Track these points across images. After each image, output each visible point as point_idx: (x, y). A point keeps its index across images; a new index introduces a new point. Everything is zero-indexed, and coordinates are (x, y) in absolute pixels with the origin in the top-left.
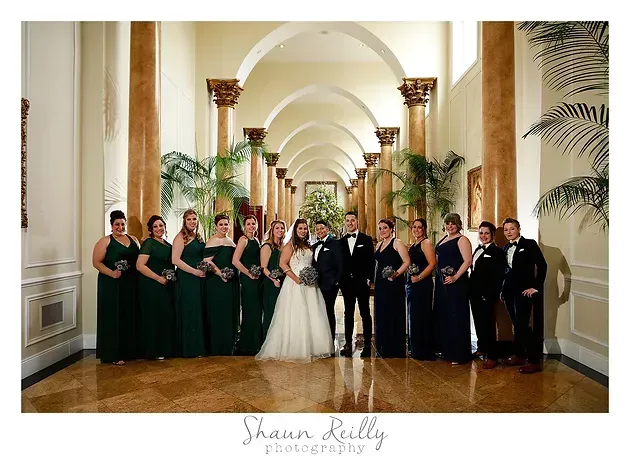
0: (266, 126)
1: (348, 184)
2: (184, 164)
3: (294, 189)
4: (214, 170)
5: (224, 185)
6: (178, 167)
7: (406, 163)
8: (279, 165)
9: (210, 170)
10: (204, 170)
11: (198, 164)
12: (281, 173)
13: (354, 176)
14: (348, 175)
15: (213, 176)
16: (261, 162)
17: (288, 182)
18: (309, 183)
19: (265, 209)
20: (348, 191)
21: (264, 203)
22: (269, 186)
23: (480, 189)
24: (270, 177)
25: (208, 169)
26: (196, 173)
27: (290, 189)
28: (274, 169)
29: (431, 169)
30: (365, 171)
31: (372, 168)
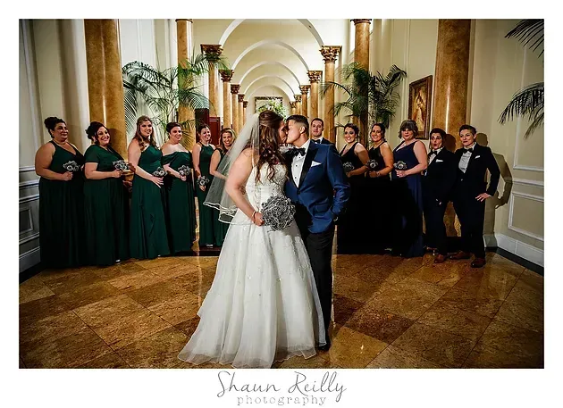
0: (222, 42)
1: (293, 100)
2: (146, 75)
3: (245, 103)
4: (176, 80)
5: (186, 95)
6: (141, 77)
7: (352, 76)
8: (234, 81)
9: (172, 80)
10: (167, 80)
11: (159, 74)
12: (235, 89)
13: (298, 92)
14: (293, 91)
15: (175, 86)
16: (218, 78)
17: (241, 97)
18: (258, 98)
19: (222, 121)
20: (292, 105)
21: (221, 115)
22: (225, 100)
23: (421, 100)
24: (225, 91)
25: (169, 79)
26: (159, 84)
27: (242, 103)
28: (229, 84)
29: (374, 82)
30: (308, 87)
31: (315, 84)
